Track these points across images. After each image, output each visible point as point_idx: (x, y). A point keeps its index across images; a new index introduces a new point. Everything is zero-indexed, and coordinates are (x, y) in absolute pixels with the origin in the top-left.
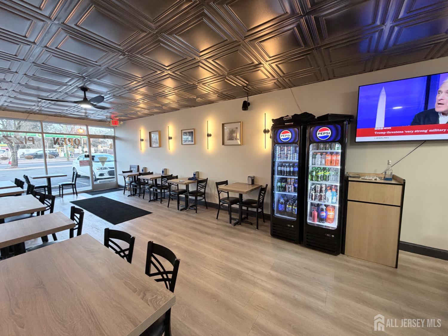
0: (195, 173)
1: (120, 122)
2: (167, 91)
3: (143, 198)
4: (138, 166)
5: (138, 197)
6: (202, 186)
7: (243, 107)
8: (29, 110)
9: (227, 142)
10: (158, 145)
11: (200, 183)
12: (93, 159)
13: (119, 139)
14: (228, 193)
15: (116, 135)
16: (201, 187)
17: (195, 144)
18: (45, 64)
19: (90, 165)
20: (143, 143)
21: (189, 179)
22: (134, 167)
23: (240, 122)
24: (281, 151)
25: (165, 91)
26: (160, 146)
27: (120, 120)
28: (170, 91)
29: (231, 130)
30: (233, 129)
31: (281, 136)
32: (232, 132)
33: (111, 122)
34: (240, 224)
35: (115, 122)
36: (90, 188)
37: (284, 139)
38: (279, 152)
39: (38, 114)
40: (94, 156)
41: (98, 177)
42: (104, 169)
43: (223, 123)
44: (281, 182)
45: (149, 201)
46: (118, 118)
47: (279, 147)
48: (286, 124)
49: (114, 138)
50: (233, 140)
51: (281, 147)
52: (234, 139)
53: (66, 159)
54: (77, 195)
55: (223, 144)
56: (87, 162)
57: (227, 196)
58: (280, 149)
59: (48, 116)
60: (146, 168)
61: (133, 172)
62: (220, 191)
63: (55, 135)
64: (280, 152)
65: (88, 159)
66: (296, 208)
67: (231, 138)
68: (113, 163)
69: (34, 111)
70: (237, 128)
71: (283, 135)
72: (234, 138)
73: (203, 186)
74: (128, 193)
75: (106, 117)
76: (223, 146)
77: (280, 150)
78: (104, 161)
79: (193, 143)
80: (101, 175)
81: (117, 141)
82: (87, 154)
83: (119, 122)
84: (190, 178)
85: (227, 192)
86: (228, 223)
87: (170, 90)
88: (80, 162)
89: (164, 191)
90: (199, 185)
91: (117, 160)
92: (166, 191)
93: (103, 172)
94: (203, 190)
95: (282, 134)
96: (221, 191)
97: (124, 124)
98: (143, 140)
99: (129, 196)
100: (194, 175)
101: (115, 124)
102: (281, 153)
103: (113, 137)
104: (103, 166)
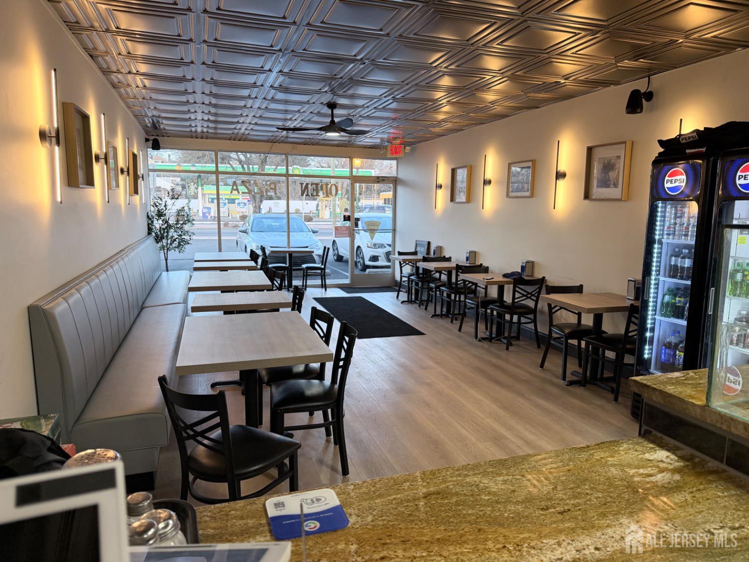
0: (524, 265)
1: (405, 148)
2: (488, 77)
3: (426, 309)
4: (429, 243)
5: (418, 305)
6: (525, 293)
7: (628, 107)
8: (272, 138)
9: (596, 191)
10: (464, 199)
11: (521, 287)
12: (357, 225)
13: (404, 183)
14: (579, 315)
15: (400, 176)
16: (524, 295)
17: (532, 197)
18: (306, 50)
19: (350, 237)
20: (440, 192)
21: (505, 276)
22: (422, 245)
23: (625, 143)
24: (676, 218)
25: (484, 78)
26: (469, 200)
27: (406, 144)
28: (494, 77)
29: (606, 162)
30: (611, 160)
31: (667, 183)
32: (608, 167)
33: (389, 149)
34: (584, 386)
35: (396, 148)
36: (347, 281)
37: (672, 189)
38: (670, 222)
39: (283, 142)
40: (358, 219)
41: (368, 263)
42: (379, 247)
43: (590, 145)
44: (675, 296)
45: (433, 316)
46: (399, 141)
47: (671, 208)
48: (688, 151)
49: (396, 181)
50: (608, 186)
51: (676, 208)
52: (611, 186)
53: (331, 223)
54: (326, 290)
55: (587, 196)
56: (347, 230)
57: (576, 322)
58: (673, 212)
59: (296, 145)
60: (441, 247)
61: (418, 254)
62: (558, 308)
63: (303, 179)
64: (672, 221)
65: (348, 224)
66: (682, 354)
67: (605, 183)
68: (390, 235)
69: (278, 138)
70: (619, 157)
71: (670, 179)
72: (612, 182)
73: (529, 293)
74: (403, 296)
75: (381, 141)
76: (587, 201)
77: (673, 216)
78: (374, 230)
79: (528, 194)
80: (375, 258)
81: (400, 189)
82: (347, 214)
83: (403, 148)
84: (508, 274)
85: (577, 312)
86: (558, 377)
87: (494, 75)
88: (336, 228)
89: (519, 319)
90: (517, 289)
91: (398, 228)
92: (523, 320)
93: (379, 252)
94: (531, 304)
95: (669, 176)
96: (561, 308)
97: (413, 150)
98: (441, 187)
99: (403, 302)
100: (523, 268)
101: (396, 153)
102: (675, 224)
103: (393, 180)
104: (372, 239)
